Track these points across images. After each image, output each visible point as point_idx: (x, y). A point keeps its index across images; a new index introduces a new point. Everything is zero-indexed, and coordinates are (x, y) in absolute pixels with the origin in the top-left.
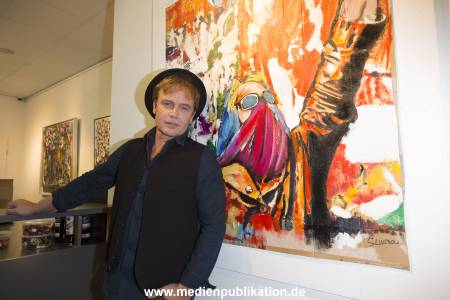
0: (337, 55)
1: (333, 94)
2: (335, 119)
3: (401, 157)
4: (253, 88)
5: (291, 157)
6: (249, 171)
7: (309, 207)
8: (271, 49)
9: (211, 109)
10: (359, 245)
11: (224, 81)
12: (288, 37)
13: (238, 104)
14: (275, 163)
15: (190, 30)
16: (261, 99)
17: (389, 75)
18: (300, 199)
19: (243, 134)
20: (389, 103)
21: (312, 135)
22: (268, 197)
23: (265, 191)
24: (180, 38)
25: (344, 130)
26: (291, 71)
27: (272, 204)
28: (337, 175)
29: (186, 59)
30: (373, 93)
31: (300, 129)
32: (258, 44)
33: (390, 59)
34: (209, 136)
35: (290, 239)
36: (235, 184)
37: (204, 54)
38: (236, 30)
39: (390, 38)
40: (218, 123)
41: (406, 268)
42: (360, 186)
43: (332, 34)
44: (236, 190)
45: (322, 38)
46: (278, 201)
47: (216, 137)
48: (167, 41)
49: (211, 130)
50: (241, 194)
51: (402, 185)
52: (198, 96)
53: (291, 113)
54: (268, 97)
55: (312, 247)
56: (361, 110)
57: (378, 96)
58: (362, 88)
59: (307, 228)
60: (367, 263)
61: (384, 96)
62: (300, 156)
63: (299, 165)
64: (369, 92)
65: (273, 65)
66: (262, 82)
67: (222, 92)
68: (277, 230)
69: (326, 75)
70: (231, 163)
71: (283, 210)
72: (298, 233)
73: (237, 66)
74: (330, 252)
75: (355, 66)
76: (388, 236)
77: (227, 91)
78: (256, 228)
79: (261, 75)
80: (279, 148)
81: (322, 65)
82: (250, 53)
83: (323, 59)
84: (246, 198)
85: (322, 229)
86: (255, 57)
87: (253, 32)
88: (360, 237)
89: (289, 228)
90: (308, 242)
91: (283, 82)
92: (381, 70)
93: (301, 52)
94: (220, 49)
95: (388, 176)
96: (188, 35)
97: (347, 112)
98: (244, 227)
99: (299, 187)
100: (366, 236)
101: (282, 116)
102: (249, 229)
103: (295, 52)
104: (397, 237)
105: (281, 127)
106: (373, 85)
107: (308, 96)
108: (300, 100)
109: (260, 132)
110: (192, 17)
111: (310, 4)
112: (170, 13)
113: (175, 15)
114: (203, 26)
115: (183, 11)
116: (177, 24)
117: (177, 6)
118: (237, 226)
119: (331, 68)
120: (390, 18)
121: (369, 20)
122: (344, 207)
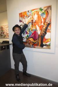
1: (44, 31)
3: (51, 38)
8: (37, 24)
9: (28, 30)
12: (39, 22)
13: (32, 30)
15: (24, 18)
19: (33, 34)
20: (50, 32)
24: (22, 19)
25: (45, 35)
29: (23, 22)
33: (51, 28)
35: (38, 47)
40: (29, 33)
41: (50, 49)
42: (46, 41)
44: (31, 41)
48: (19, 19)
51: (51, 41)
53: (39, 32)
54: (36, 30)
55: (41, 48)
73: (32, 25)
74: (43, 48)
77: (30, 28)
79: (35, 27)
80: (37, 36)
83: (43, 26)
84: (33, 42)
85: (42, 46)
89: (38, 46)
93: (41, 25)
95: (49, 40)
99: (40, 41)
100: (47, 46)
104: (50, 46)
106: (49, 30)
107: (41, 30)
109: (35, 34)
110: (24, 16)
111: (42, 19)
112: (20, 14)
113: (21, 15)
114: (26, 18)
115: (22, 14)
116: (21, 16)
117: (21, 13)
118: (32, 46)
119: (44, 27)
120: (51, 23)
121: (49, 22)
122: (45, 43)
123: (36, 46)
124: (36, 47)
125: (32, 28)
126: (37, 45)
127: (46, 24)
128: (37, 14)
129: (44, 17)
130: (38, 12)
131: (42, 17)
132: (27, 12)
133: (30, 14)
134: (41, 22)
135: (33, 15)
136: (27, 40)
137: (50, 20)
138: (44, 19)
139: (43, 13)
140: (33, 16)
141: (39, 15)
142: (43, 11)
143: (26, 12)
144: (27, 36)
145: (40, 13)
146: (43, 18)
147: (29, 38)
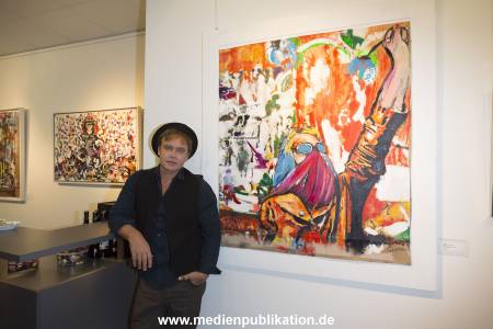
0: (375, 128)
1: (370, 154)
2: (370, 170)
3: (411, 199)
4: (308, 138)
5: (337, 193)
7: (349, 228)
8: (324, 112)
9: (268, 149)
11: (282, 128)
12: (340, 107)
13: (294, 149)
14: (324, 196)
15: (247, 78)
16: (315, 148)
17: (407, 148)
18: (343, 222)
19: (297, 174)
20: (406, 165)
22: (318, 220)
23: (315, 216)
24: (236, 82)
25: (376, 179)
26: (340, 132)
27: (321, 225)
28: (370, 207)
29: (242, 101)
30: (397, 157)
31: (345, 174)
32: (314, 106)
33: (409, 139)
34: (266, 171)
35: (334, 248)
36: (289, 209)
37: (262, 102)
39: (410, 125)
40: (275, 161)
41: (409, 264)
42: (384, 215)
43: (372, 113)
44: (290, 214)
45: (365, 114)
46: (325, 223)
48: (220, 81)
49: (268, 165)
50: (295, 217)
51: (410, 217)
54: (320, 148)
55: (350, 254)
58: (390, 154)
59: (347, 241)
60: (386, 262)
61: (404, 161)
62: (344, 193)
63: (343, 199)
64: (394, 157)
65: (326, 124)
66: (316, 136)
67: (279, 137)
68: (324, 243)
69: (366, 140)
70: (286, 193)
72: (340, 244)
73: (294, 119)
74: (362, 256)
76: (400, 246)
77: (284, 137)
78: (308, 241)
81: (363, 133)
82: (306, 112)
83: (365, 129)
84: (298, 220)
86: (311, 115)
87: (309, 96)
88: (382, 247)
89: (333, 241)
90: (348, 251)
91: (333, 139)
92: (402, 144)
93: (349, 121)
94: (278, 102)
95: (402, 210)
96: (245, 82)
98: (297, 241)
99: (343, 214)
100: (387, 246)
101: (332, 164)
102: (301, 242)
103: (344, 119)
104: (405, 247)
105: (331, 171)
106: (397, 153)
107: (352, 152)
108: (346, 155)
109: (313, 173)
110: (249, 66)
111: (357, 87)
112: (224, 55)
113: (230, 59)
114: (261, 78)
115: (239, 57)
116: (233, 68)
117: (233, 51)
119: (370, 136)
120: (410, 112)
122: (374, 228)
123: (317, 240)
125: (298, 136)
126: (326, 237)
127: (379, 116)
128: (329, 62)
129: (370, 82)
130: (336, 53)
131: (355, 79)
132: (268, 45)
133: (287, 61)
134: (354, 106)
135: (306, 65)
136: (260, 202)
137: (407, 97)
138: (369, 91)
139: (365, 58)
141: (337, 64)
142: (363, 49)
143: (263, 44)
144: (266, 181)
145: (345, 58)
146: (362, 84)
147: (276, 195)
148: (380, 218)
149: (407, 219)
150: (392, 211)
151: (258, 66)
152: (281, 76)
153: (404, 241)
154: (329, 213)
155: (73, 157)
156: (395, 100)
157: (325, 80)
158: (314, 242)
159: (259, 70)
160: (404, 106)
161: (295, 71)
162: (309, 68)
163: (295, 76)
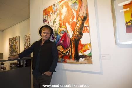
0: (79, 22)
1: (78, 30)
2: (79, 35)
3: (91, 43)
4: (63, 29)
5: (71, 44)
6: (63, 47)
7: (75, 54)
8: (66, 21)
10: (84, 60)
11: (57, 27)
12: (70, 18)
13: (60, 33)
14: (68, 45)
15: (49, 16)
16: (65, 31)
17: (88, 27)
18: (73, 52)
19: (61, 39)
20: (88, 32)
21: (75, 39)
22: (67, 52)
23: (66, 51)
24: (46, 17)
25: (81, 38)
27: (68, 54)
28: (80, 47)
29: (48, 22)
30: (86, 30)
31: (73, 38)
32: (64, 20)
34: (54, 40)
35: (72, 60)
36: (60, 50)
37: (52, 21)
38: (59, 16)
39: (88, 19)
40: (56, 37)
41: (92, 63)
43: (78, 18)
44: (60, 51)
45: (76, 19)
46: (69, 53)
47: (56, 40)
48: (43, 18)
49: (54, 38)
50: (61, 52)
51: (91, 48)
52: (51, 31)
53: (71, 34)
54: (66, 31)
56: (84, 34)
57: (86, 31)
58: (84, 29)
59: (74, 58)
60: (85, 63)
61: (87, 31)
62: (73, 43)
63: (73, 45)
66: (65, 28)
67: (56, 30)
68: (69, 59)
69: (77, 27)
70: (59, 46)
71: (70, 55)
72: (73, 59)
75: (82, 24)
76: (89, 58)
77: (57, 30)
78: (65, 59)
79: (65, 26)
80: (68, 42)
81: (76, 24)
82: (62, 22)
84: (62, 53)
86: (63, 22)
87: (63, 17)
88: (84, 59)
89: (71, 58)
90: (75, 61)
91: (69, 28)
92: (87, 26)
94: (56, 20)
95: (89, 46)
96: (48, 17)
97: (81, 34)
98: (62, 59)
99: (73, 50)
100: (85, 58)
101: (69, 35)
102: (63, 59)
105: (69, 37)
106: (85, 29)
108: (72, 32)
113: (45, 12)
114: (52, 15)
115: (47, 11)
118: (61, 59)
119: (78, 25)
120: (88, 15)
121: (84, 16)
122: (81, 53)
124: (68, 61)
125: (61, 29)
126: (69, 57)
131: (73, 9)
139: (75, 3)
140: (61, 10)
148: (83, 50)
149: (90, 49)
150: (86, 47)
151: (51, 12)
152: (56, 13)
153: (90, 56)
154: (69, 50)
155: (28, 46)
156: (83, 13)
157: (66, 12)
158: (66, 59)
159: (51, 13)
160: (86, 14)
161: (59, 11)
162: (62, 9)
163: (59, 12)
